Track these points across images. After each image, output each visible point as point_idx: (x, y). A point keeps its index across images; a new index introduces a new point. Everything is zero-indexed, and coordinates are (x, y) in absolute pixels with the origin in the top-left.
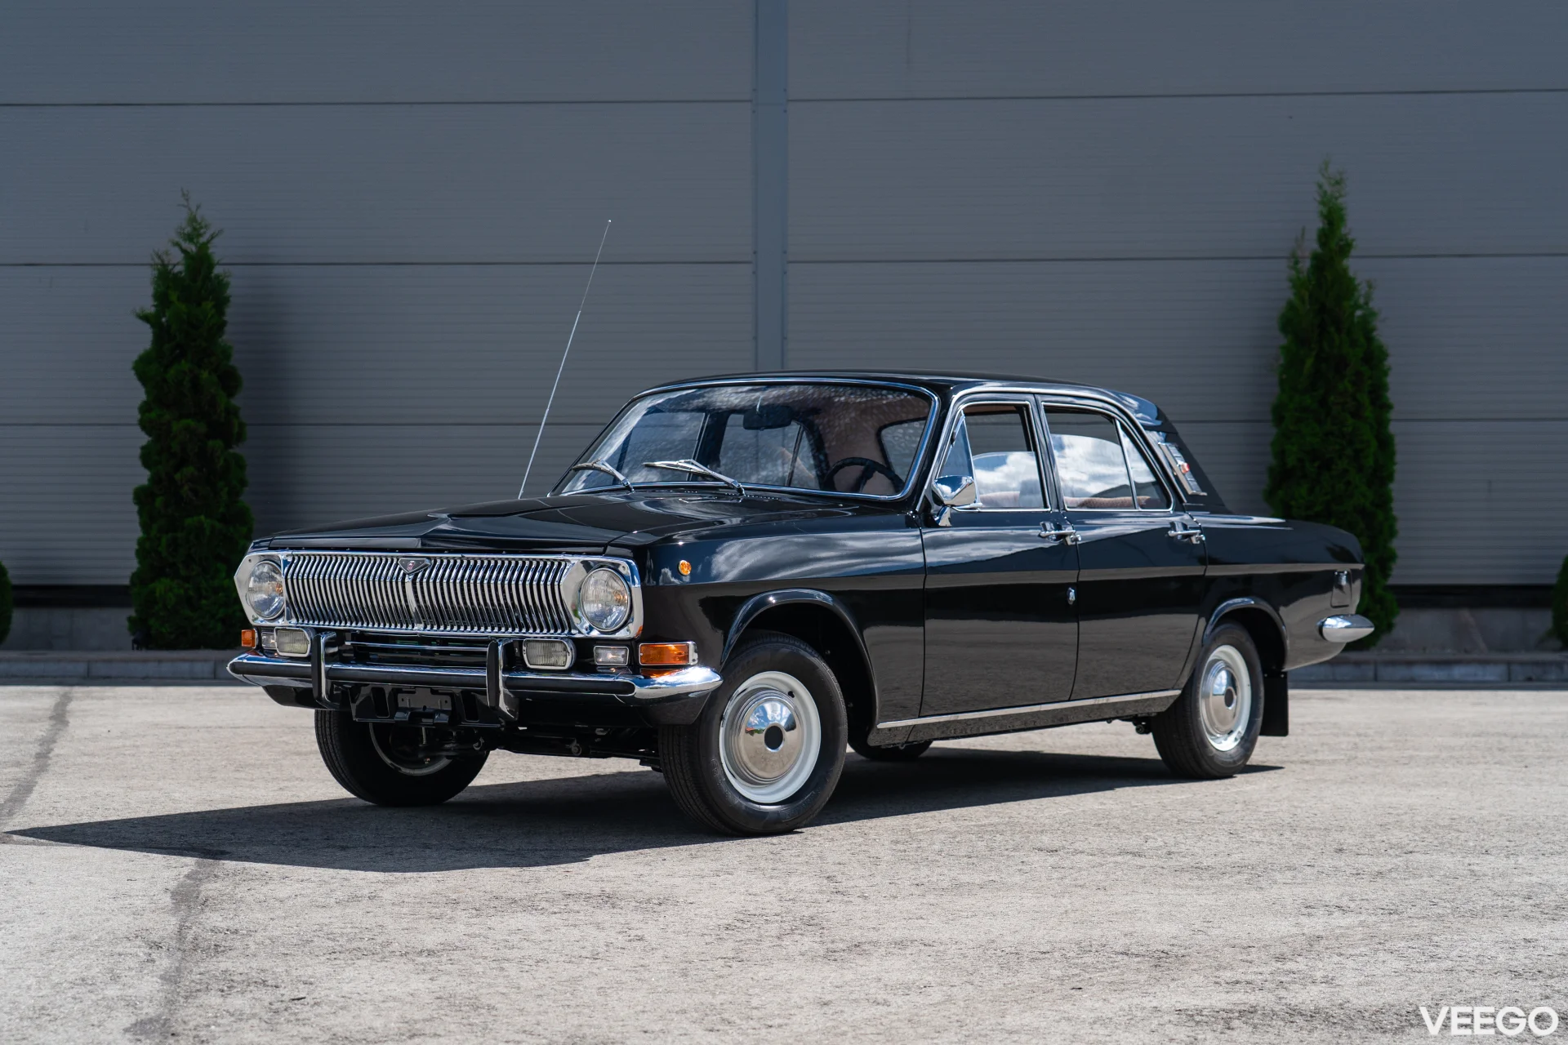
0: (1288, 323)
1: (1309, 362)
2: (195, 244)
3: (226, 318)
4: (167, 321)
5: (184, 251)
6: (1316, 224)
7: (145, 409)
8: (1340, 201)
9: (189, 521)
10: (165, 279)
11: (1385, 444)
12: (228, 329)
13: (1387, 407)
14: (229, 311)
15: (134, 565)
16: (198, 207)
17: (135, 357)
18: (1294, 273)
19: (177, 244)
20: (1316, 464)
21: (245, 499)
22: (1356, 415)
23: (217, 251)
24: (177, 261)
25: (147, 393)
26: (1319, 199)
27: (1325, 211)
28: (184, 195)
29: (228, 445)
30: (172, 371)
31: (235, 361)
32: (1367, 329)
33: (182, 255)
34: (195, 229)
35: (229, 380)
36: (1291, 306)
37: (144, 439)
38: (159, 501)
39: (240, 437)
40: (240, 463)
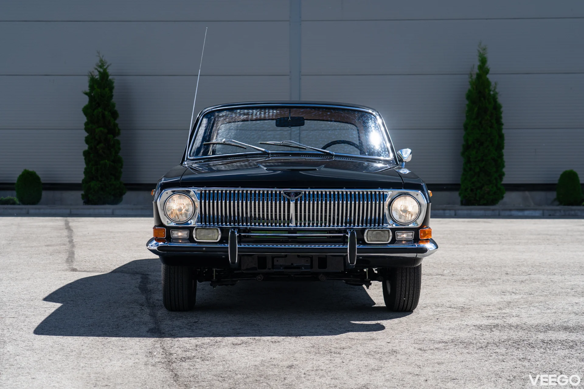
0: (469, 97)
1: (476, 109)
2: (103, 69)
3: (113, 94)
4: (94, 95)
5: (99, 71)
6: (477, 63)
7: (86, 124)
8: (485, 55)
9: (102, 162)
10: (93, 81)
11: (501, 137)
12: (114, 97)
13: (502, 124)
14: (115, 92)
15: (83, 176)
16: (103, 56)
17: (83, 107)
18: (471, 79)
19: (96, 69)
20: (478, 144)
21: (120, 154)
22: (491, 127)
23: (110, 71)
24: (96, 75)
25: (87, 119)
26: (478, 55)
27: (480, 59)
28: (98, 52)
29: (114, 137)
30: (96, 112)
31: (116, 108)
32: (494, 98)
33: (98, 73)
34: (102, 64)
35: (115, 115)
36: (470, 91)
37: (86, 134)
38: (92, 155)
39: (119, 134)
40: (118, 142)
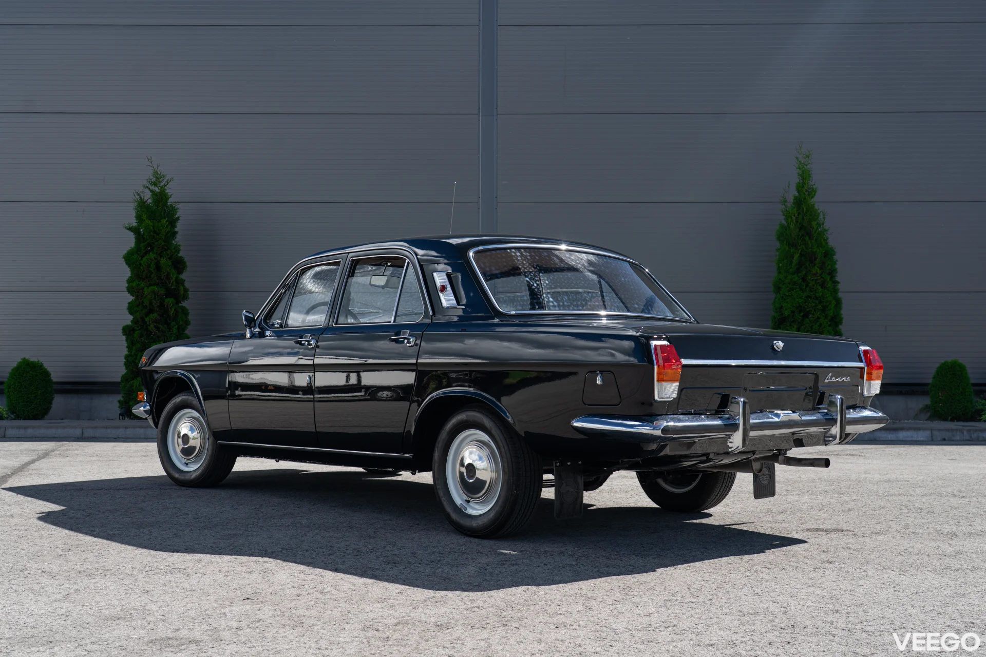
0: (783, 235)
1: (797, 256)
2: (158, 187)
3: (176, 230)
4: (143, 231)
5: (151, 191)
6: (795, 180)
7: (130, 281)
8: (808, 166)
10: (142, 206)
11: (838, 302)
12: (177, 236)
13: (837, 283)
14: (179, 227)
15: (123, 371)
16: (158, 166)
17: (125, 252)
18: (784, 206)
19: (147, 187)
20: (802, 314)
22: (823, 285)
23: (170, 190)
24: (147, 197)
25: (132, 271)
26: (797, 166)
27: (801, 172)
28: (149, 159)
29: (178, 302)
30: (144, 259)
31: (182, 254)
32: (824, 238)
33: (151, 194)
34: (157, 178)
35: (179, 265)
36: (782, 226)
37: (130, 298)
38: (137, 333)
39: (185, 297)
40: (185, 312)
